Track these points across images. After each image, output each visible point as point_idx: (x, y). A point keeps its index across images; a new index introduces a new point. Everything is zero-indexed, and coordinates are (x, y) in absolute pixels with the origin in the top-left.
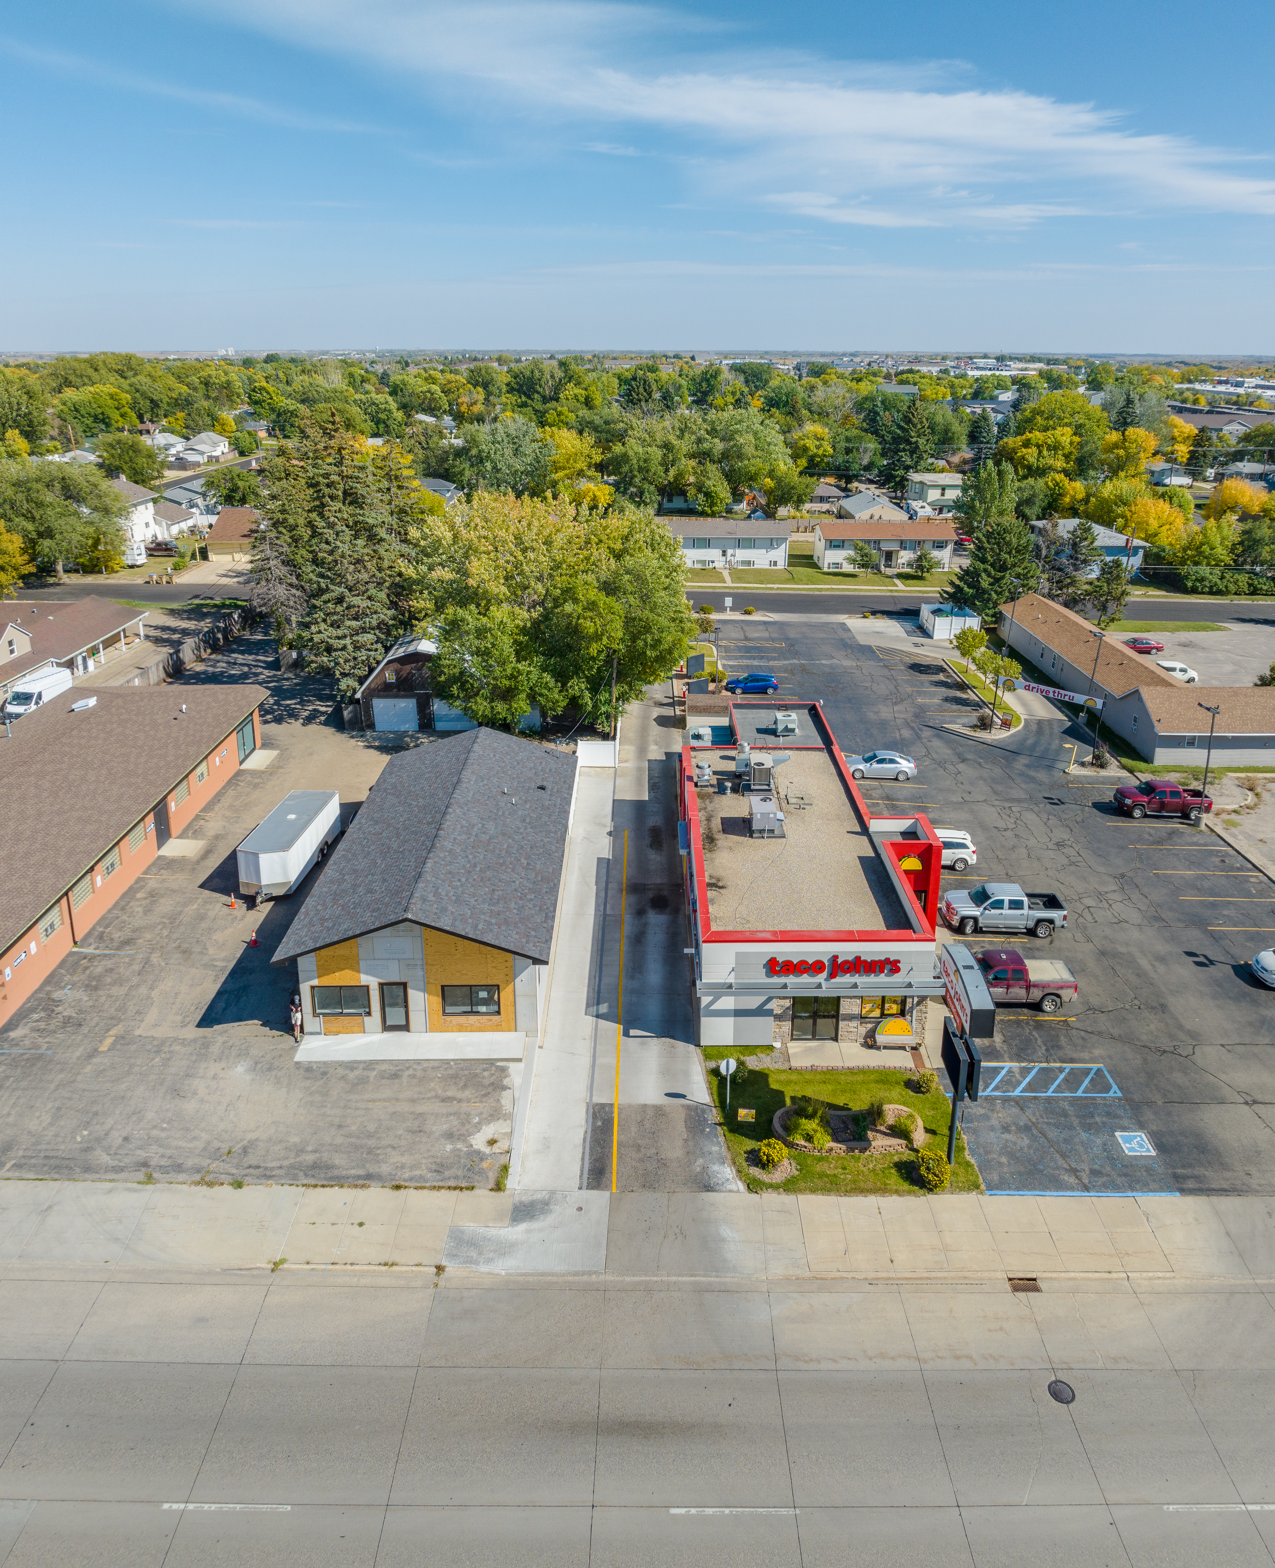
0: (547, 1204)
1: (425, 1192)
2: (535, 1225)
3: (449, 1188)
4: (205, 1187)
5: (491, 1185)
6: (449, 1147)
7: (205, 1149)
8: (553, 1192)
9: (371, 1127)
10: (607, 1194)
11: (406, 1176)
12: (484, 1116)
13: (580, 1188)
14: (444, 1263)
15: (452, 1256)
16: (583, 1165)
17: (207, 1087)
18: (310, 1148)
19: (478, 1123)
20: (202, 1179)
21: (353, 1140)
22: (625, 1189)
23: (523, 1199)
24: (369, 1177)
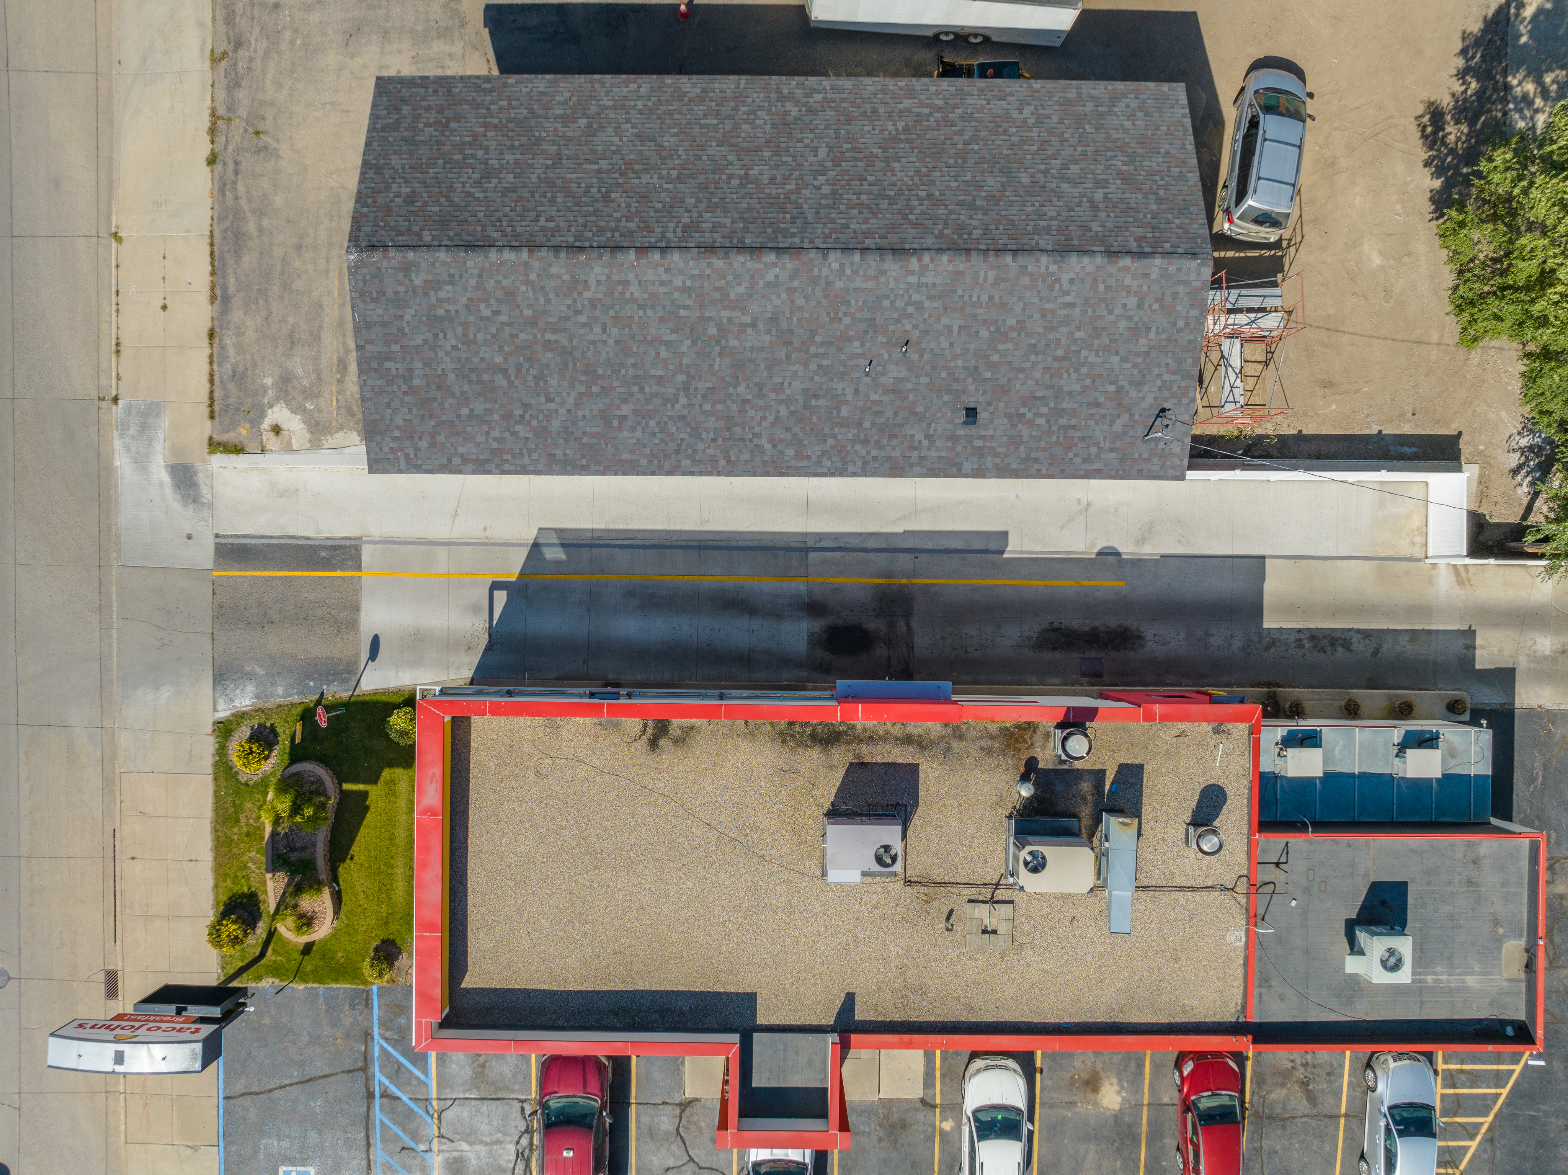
0: (196, 501)
1: (207, 367)
2: (169, 491)
3: (212, 392)
4: (209, 125)
5: (217, 438)
6: (269, 381)
7: (262, 103)
8: (211, 506)
9: (299, 285)
10: (210, 565)
11: (227, 341)
12: (316, 415)
13: (217, 536)
14: (120, 402)
15: (128, 410)
16: (254, 537)
17: (365, 66)
18: (265, 222)
19: (305, 410)
20: (219, 118)
21: (279, 268)
22: (215, 586)
23: (200, 475)
24: (226, 299)
